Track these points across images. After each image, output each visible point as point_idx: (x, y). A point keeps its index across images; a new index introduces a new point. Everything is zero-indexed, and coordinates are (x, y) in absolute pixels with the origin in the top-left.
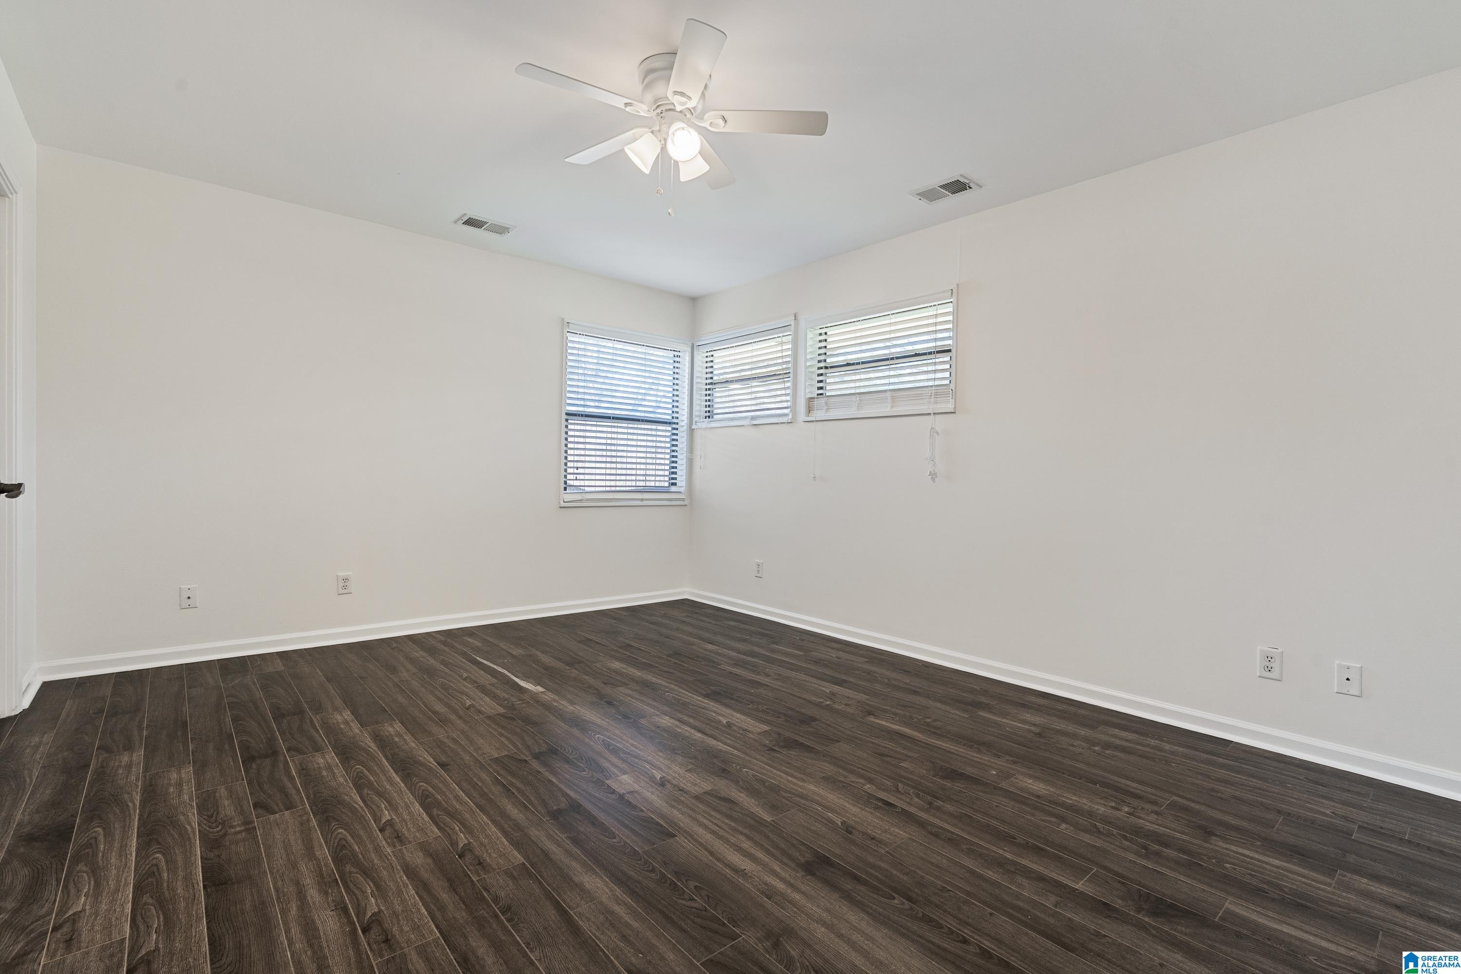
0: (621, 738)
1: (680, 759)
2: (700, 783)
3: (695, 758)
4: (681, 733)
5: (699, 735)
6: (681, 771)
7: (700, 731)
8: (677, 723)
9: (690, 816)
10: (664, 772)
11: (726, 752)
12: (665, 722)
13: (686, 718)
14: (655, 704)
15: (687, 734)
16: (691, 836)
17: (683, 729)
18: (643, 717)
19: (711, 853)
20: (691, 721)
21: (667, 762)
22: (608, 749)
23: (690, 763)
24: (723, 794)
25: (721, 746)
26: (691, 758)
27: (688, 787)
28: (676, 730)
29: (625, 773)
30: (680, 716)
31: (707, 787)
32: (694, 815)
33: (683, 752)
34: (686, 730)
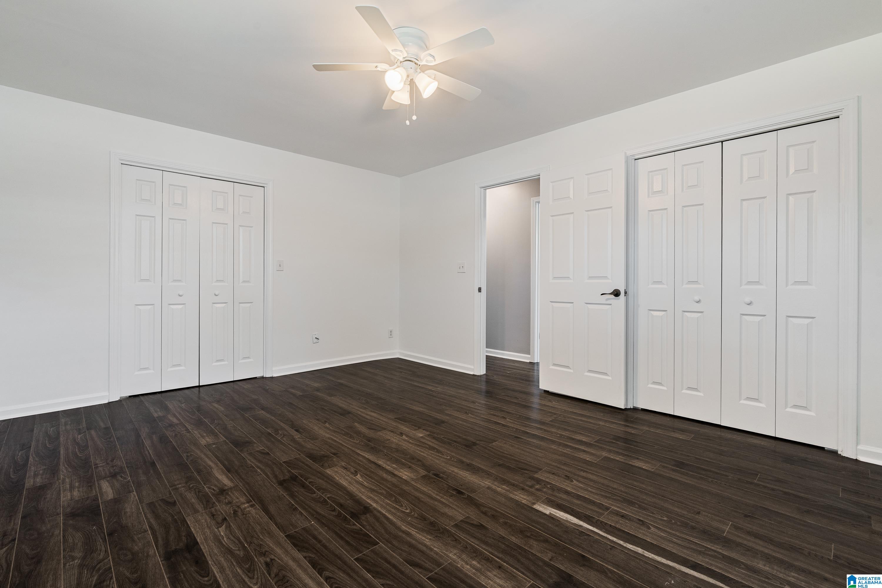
0: (433, 457)
1: (393, 446)
2: (383, 435)
3: (384, 447)
4: (393, 464)
5: (380, 463)
6: (392, 439)
7: (379, 466)
8: (396, 473)
9: (388, 423)
10: (402, 439)
11: (365, 451)
12: (405, 473)
13: (389, 478)
14: (418, 494)
15: (388, 463)
16: (388, 418)
17: (391, 467)
18: (424, 477)
19: (382, 415)
20: (385, 475)
21: (400, 443)
22: (437, 449)
23: (387, 444)
24: (373, 431)
25: (367, 455)
26: (387, 447)
27: (389, 433)
28: (396, 465)
29: (422, 437)
30: (394, 480)
31: (380, 433)
32: (387, 424)
33: (392, 449)
34: (389, 466)
